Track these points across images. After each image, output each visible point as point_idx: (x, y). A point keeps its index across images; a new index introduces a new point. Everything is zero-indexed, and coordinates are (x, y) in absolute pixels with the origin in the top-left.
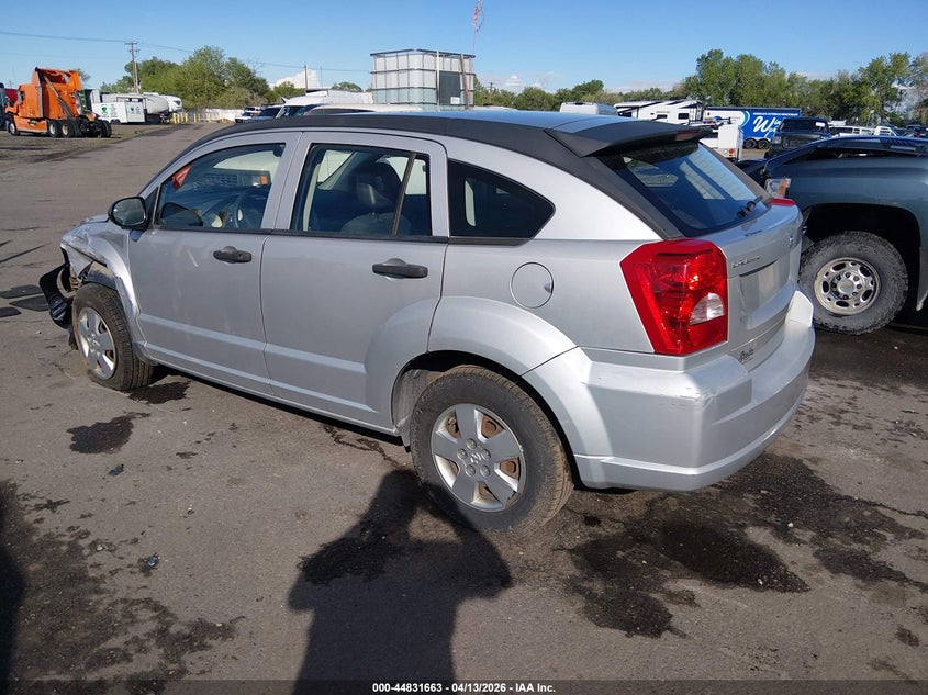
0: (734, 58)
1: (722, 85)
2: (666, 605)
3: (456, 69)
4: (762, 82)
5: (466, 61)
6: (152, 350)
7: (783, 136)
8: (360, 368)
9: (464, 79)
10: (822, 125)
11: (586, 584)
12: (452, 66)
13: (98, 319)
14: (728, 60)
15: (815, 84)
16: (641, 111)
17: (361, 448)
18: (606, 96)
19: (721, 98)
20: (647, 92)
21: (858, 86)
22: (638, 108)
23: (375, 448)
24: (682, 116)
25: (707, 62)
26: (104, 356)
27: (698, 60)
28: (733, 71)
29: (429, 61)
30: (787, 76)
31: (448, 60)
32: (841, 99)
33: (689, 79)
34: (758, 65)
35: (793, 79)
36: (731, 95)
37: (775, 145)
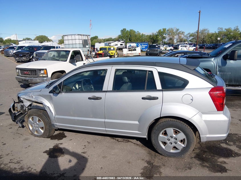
0: (129, 30)
1: (127, 37)
2: (222, 165)
3: (86, 39)
4: (136, 36)
5: (89, 37)
6: (59, 125)
7: (149, 49)
8: (137, 122)
9: (89, 41)
10: (157, 46)
11: (204, 164)
12: (85, 38)
13: (37, 119)
14: (128, 31)
15: (147, 36)
16: (111, 44)
17: (126, 142)
18: (99, 40)
19: (127, 40)
20: (109, 39)
21: (157, 35)
22: (110, 43)
23: (129, 141)
24: (121, 45)
25: (123, 31)
26: (40, 129)
27: (121, 31)
28: (129, 33)
29: (80, 37)
30: (141, 35)
31: (84, 37)
32: (153, 39)
33: (119, 35)
34: (134, 32)
35: (142, 35)
36: (129, 39)
37: (148, 51)
